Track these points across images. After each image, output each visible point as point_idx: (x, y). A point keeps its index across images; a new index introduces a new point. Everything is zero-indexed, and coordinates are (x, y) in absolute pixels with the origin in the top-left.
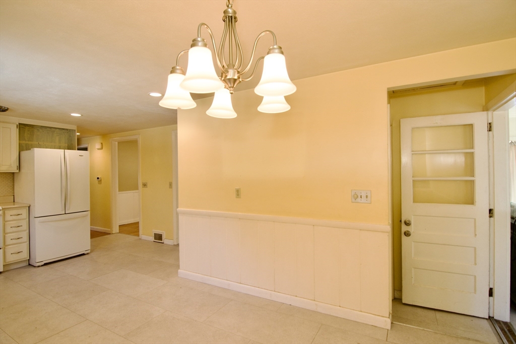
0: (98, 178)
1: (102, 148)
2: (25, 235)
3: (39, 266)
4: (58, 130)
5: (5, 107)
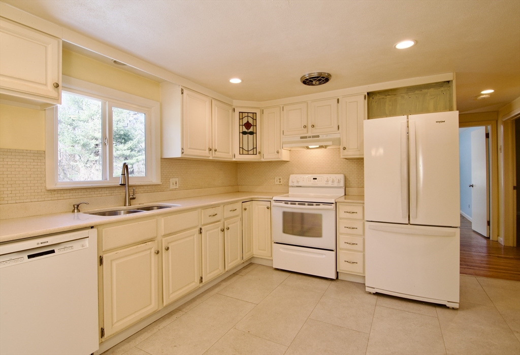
2: (360, 241)
3: (370, 293)
4: (432, 90)
5: (325, 73)
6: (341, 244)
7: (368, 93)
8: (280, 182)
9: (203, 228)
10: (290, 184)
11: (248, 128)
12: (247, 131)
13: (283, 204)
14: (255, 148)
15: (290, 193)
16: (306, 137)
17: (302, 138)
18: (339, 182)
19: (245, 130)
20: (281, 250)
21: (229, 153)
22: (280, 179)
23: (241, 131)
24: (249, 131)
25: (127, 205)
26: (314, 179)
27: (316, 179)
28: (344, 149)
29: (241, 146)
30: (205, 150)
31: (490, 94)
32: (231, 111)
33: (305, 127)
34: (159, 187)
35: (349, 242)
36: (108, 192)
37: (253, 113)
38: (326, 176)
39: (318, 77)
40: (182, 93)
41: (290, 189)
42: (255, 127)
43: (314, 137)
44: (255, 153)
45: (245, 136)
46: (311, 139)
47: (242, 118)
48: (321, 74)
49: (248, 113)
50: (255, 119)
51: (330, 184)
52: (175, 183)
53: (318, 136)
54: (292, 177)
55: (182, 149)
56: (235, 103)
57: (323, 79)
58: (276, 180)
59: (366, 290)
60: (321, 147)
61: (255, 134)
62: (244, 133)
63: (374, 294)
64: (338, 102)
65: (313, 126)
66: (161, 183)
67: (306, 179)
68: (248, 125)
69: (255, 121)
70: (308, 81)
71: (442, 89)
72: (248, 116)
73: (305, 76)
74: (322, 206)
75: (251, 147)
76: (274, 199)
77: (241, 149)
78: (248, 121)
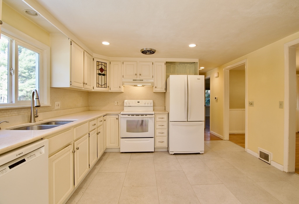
0: (216, 98)
1: (218, 77)
2: (166, 131)
3: (171, 154)
4: (188, 65)
5: (153, 49)
6: (157, 134)
7: (166, 62)
8: (118, 104)
9: (90, 133)
10: (125, 105)
11: (102, 72)
12: (101, 73)
13: (127, 116)
14: (105, 84)
15: (124, 110)
16: (136, 80)
17: (134, 80)
18: (151, 104)
19: (100, 72)
20: (125, 141)
21: (91, 86)
22: (118, 102)
23: (98, 73)
24: (103, 73)
25: (33, 122)
26: (138, 102)
27: (139, 102)
28: (156, 87)
29: (98, 82)
30: (81, 83)
31: (202, 69)
32: (92, 59)
33: (136, 74)
34: (49, 108)
35: (160, 132)
36: (16, 112)
37: (105, 63)
38: (144, 101)
39: (150, 51)
40: (71, 44)
41: (125, 108)
42: (106, 71)
43: (140, 80)
44: (106, 87)
45: (100, 76)
46: (139, 81)
47: (99, 65)
48: (152, 49)
49: (102, 62)
50: (106, 67)
51: (146, 105)
52: (58, 105)
53: (143, 80)
54: (126, 101)
55: (71, 82)
56: (95, 55)
57: (152, 52)
58: (115, 103)
59: (170, 153)
60: (143, 86)
61: (106, 76)
62: (100, 74)
63: (173, 154)
64: (153, 64)
65: (140, 75)
66: (51, 105)
67: (133, 102)
68: (102, 70)
69: (106, 68)
70: (144, 52)
71: (192, 65)
72: (102, 64)
73: (144, 49)
74: (148, 116)
75: (103, 83)
76: (121, 114)
77: (98, 84)
78: (102, 67)
